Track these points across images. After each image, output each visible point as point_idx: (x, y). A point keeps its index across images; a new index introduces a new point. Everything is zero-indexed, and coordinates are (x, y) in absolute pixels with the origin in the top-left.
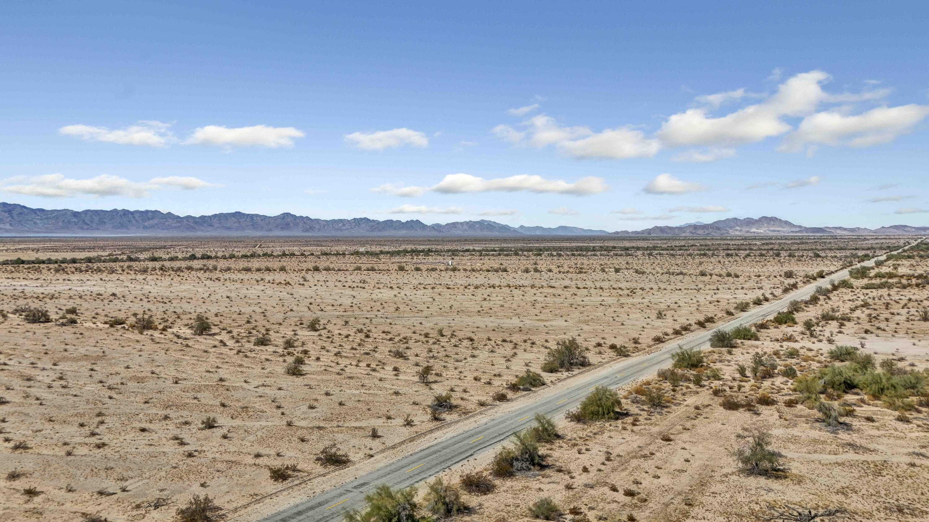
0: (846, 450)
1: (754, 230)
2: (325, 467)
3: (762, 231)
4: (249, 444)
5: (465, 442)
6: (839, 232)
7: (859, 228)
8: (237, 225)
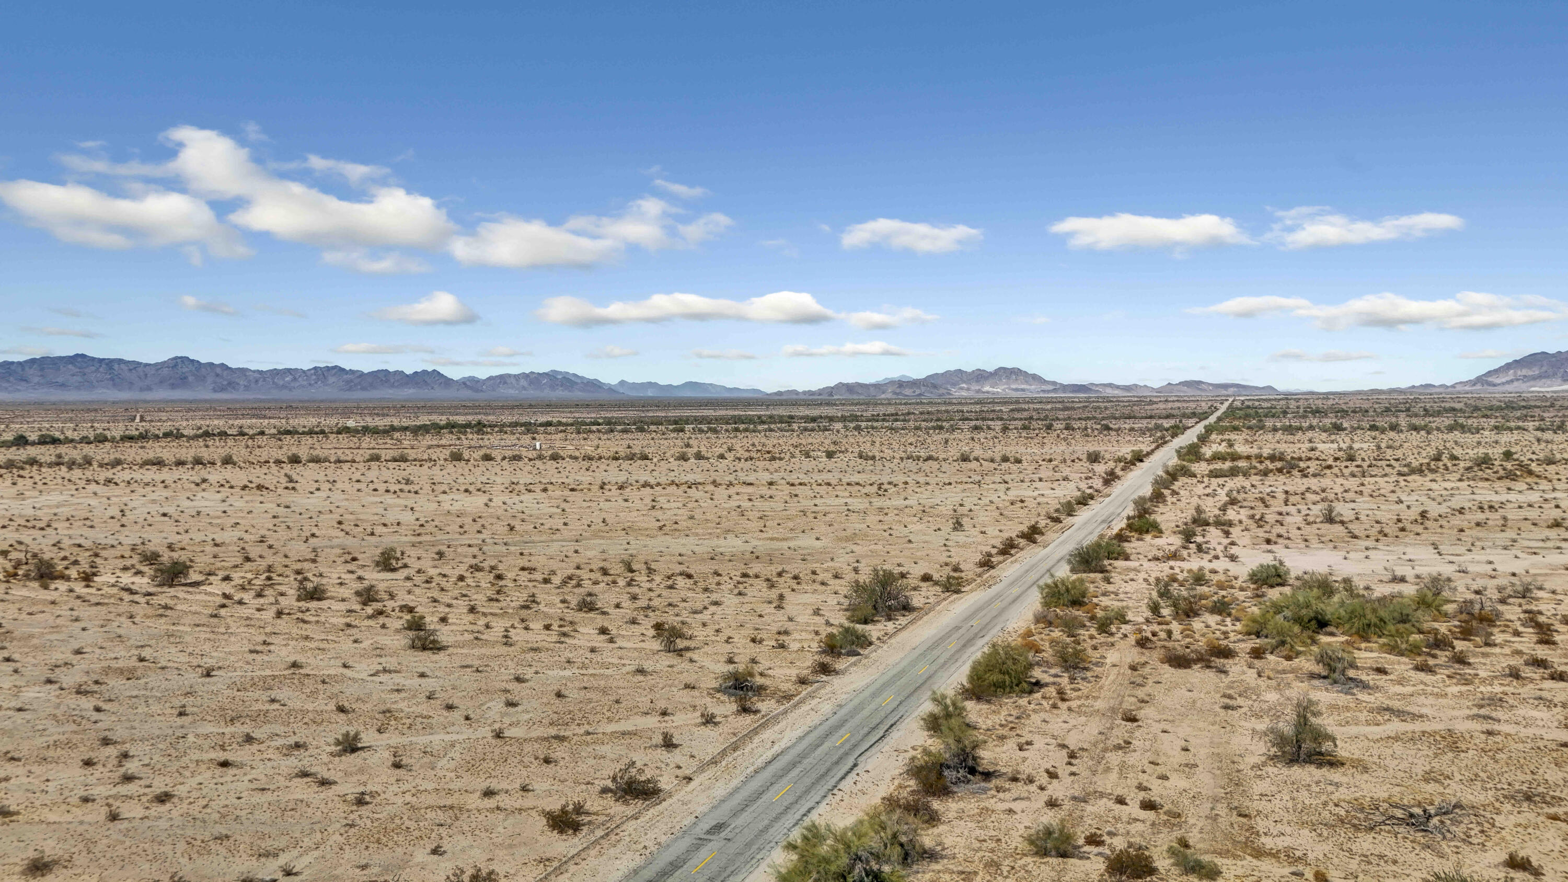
0: (1386, 717)
1: (987, 388)
2: (626, 803)
3: (999, 389)
4: (453, 775)
5: (827, 745)
6: (1110, 392)
7: (1136, 386)
8: (79, 379)
